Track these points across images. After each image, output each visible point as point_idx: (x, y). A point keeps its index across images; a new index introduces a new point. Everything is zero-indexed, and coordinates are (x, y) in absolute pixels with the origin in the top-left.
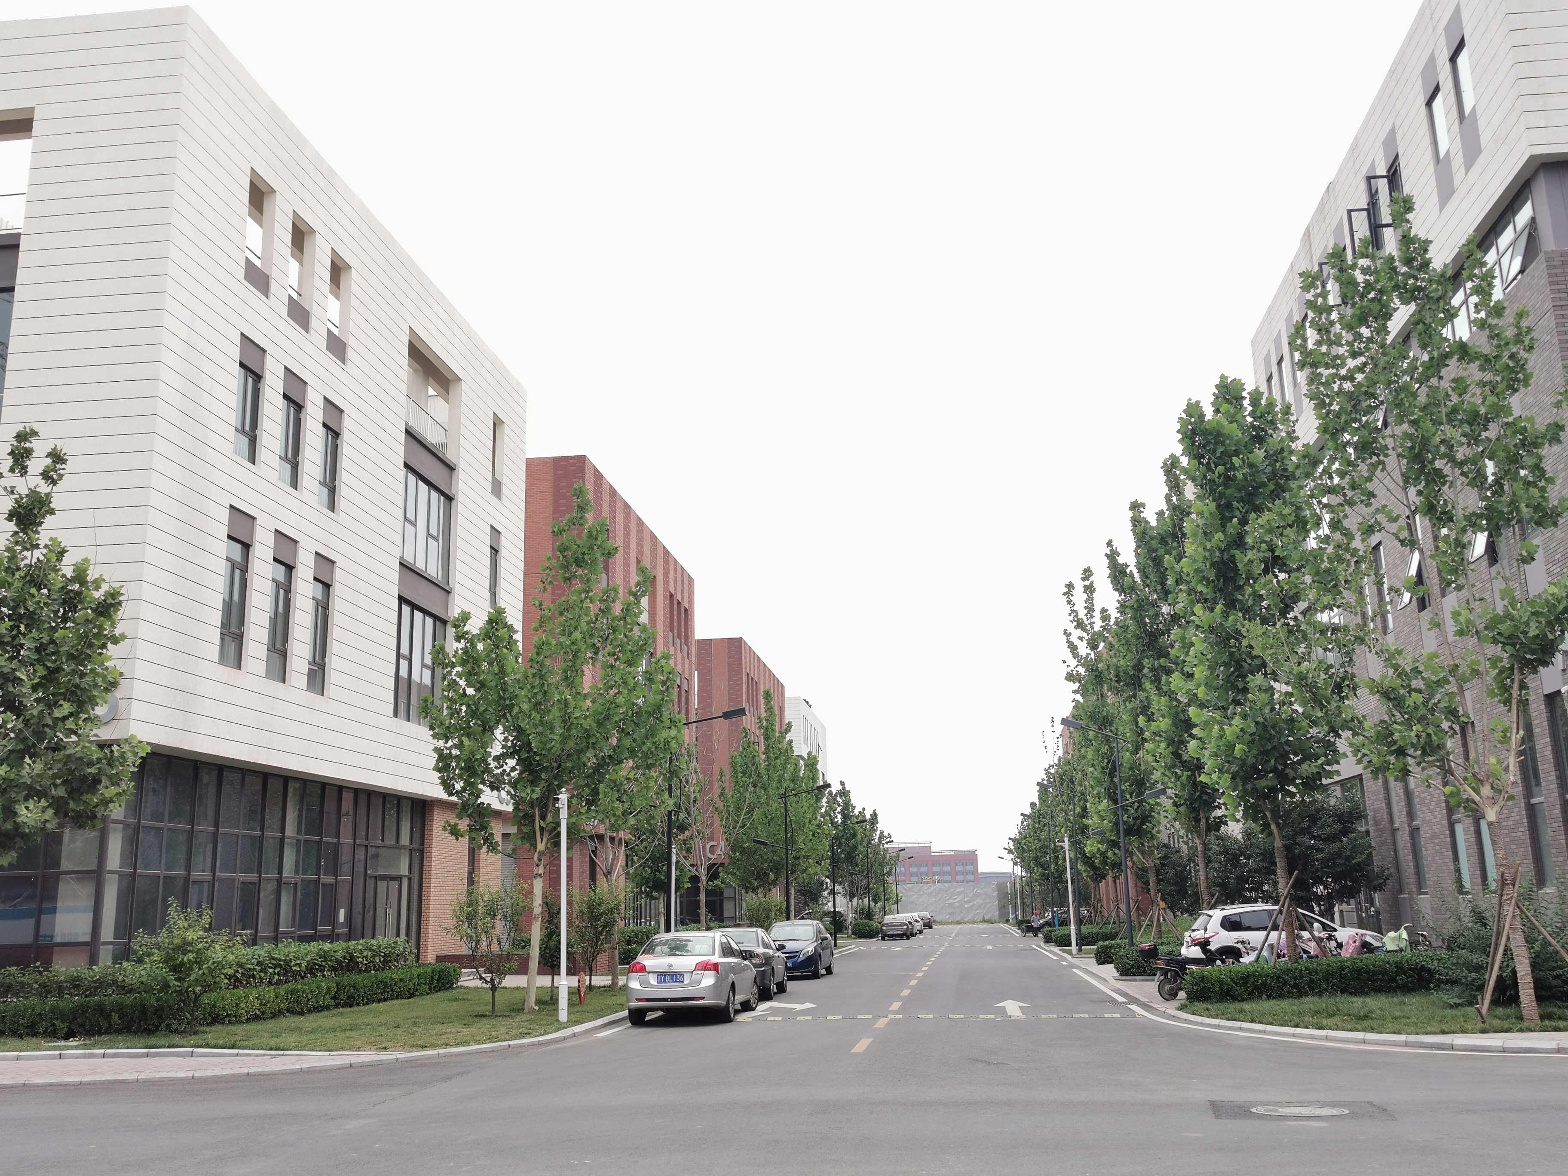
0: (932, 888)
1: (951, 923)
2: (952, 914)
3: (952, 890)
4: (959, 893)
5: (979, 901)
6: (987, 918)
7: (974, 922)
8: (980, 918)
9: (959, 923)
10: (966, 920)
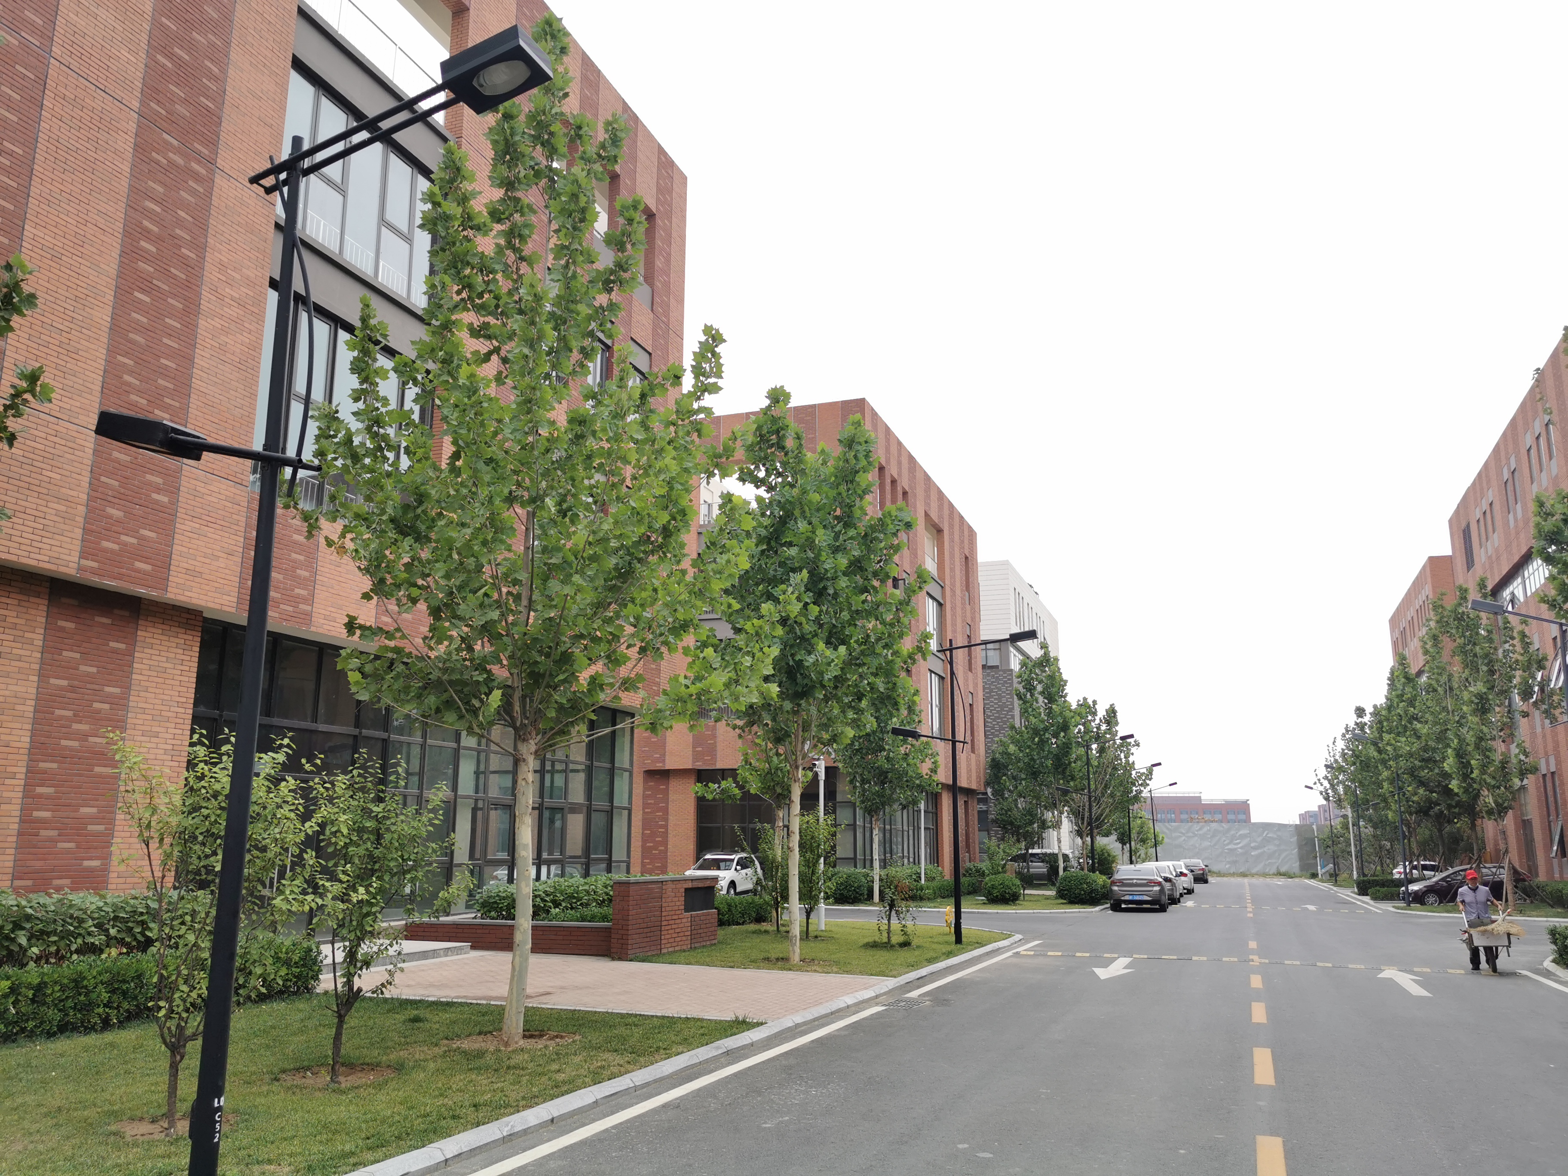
0: (1205, 829)
1: (1233, 875)
2: (1234, 862)
3: (1232, 832)
4: (1242, 837)
5: (1271, 848)
6: (1283, 870)
7: (1265, 875)
8: (1274, 870)
9: (1244, 875)
10: (1254, 871)
